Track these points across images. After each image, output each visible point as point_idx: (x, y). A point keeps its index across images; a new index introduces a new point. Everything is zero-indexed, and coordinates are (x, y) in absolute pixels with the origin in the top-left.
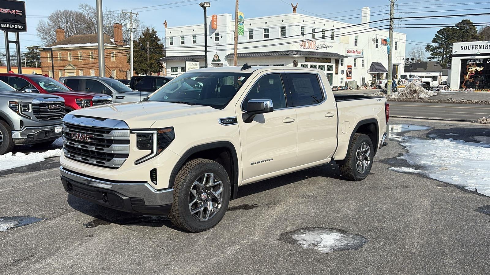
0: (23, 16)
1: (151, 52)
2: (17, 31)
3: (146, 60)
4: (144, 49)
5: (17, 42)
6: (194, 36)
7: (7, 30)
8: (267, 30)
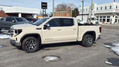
0: (47, 6)
1: (76, 13)
2: (45, 9)
3: (75, 15)
4: (74, 12)
5: (45, 11)
6: (87, 9)
7: (43, 9)
8: (106, 7)
